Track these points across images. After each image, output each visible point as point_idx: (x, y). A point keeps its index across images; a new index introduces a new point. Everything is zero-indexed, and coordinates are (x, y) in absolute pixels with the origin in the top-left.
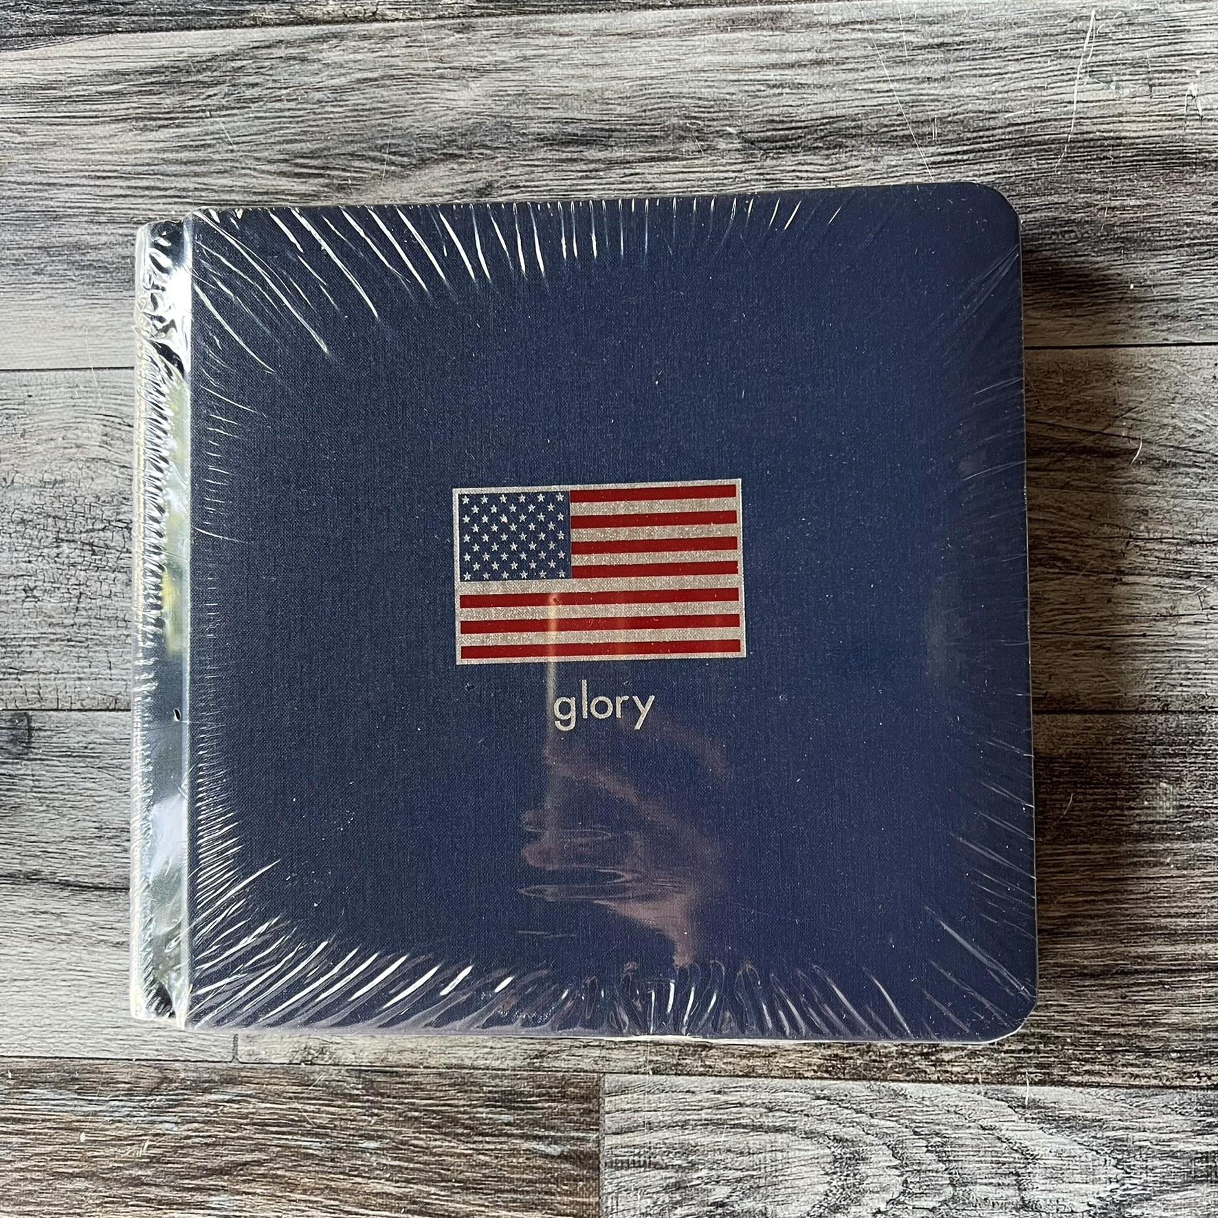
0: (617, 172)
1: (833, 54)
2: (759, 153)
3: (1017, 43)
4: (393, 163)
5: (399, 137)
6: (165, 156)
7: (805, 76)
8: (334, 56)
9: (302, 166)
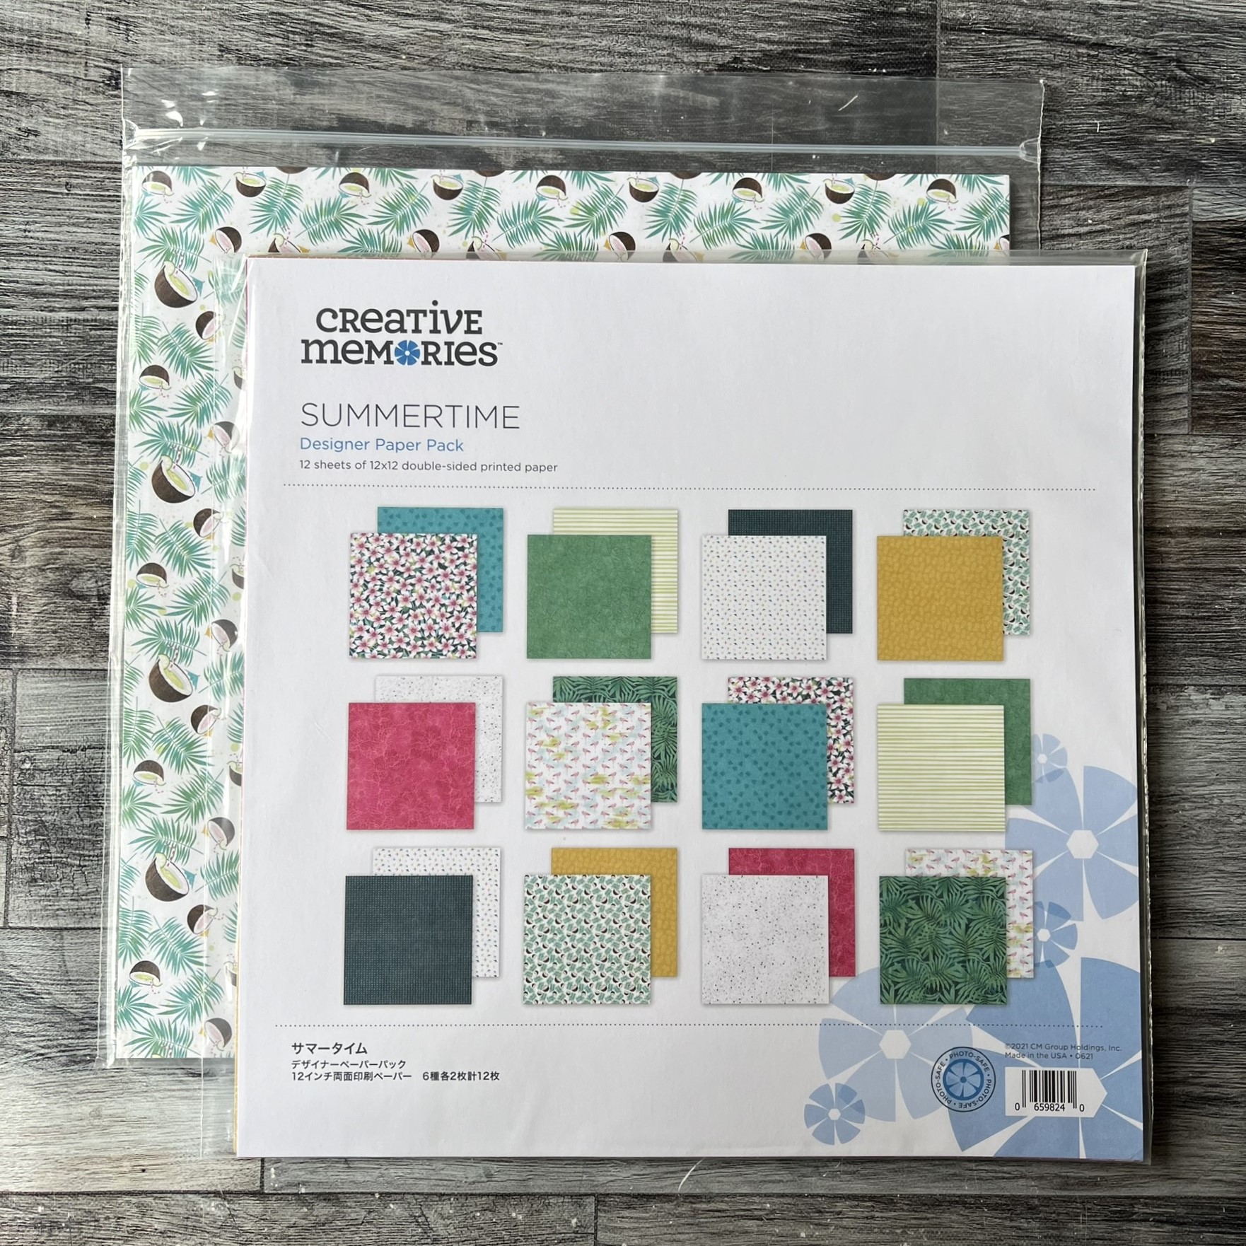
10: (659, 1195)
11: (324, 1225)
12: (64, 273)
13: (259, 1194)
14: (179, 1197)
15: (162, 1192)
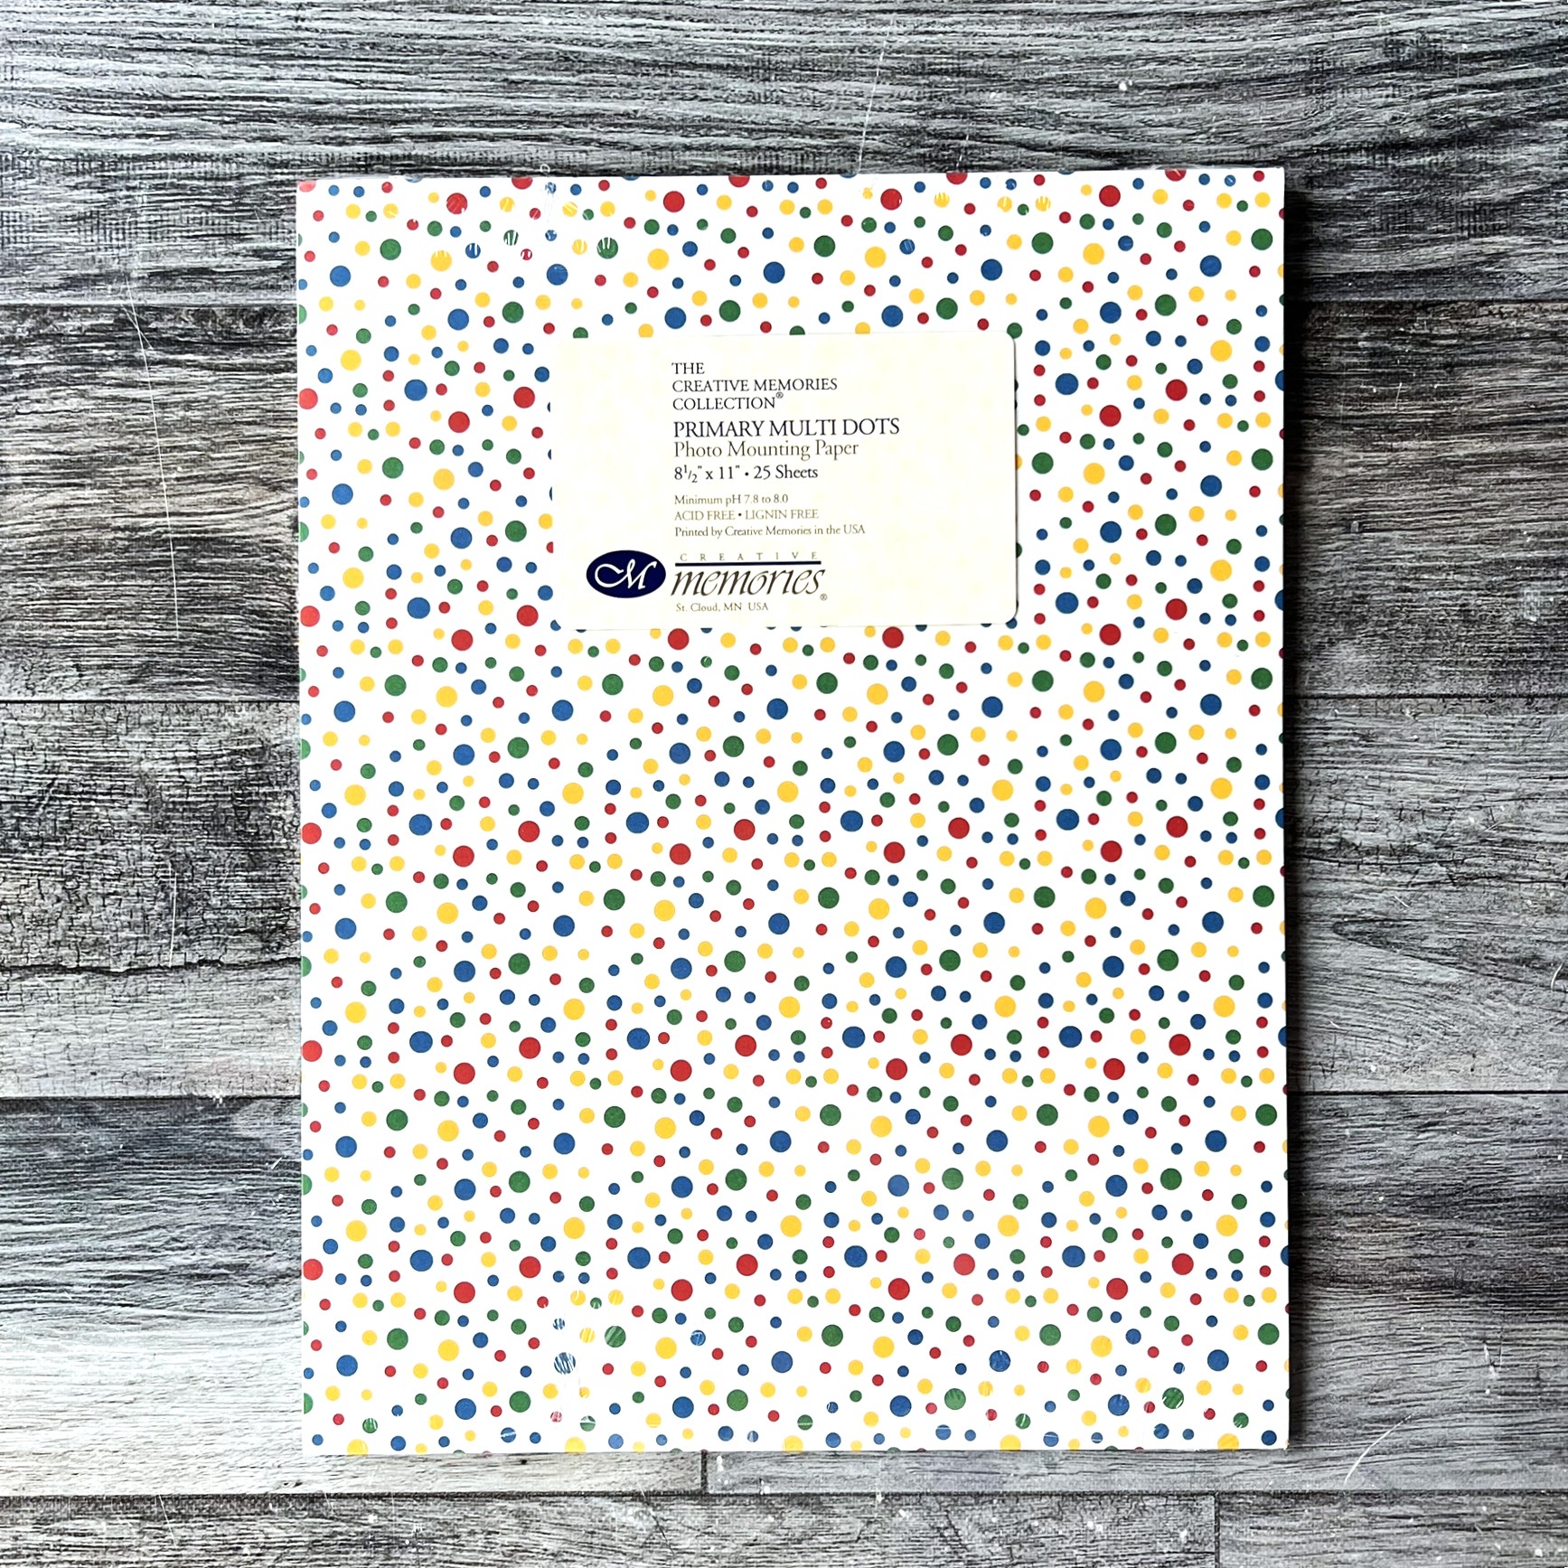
10: (1313, 1493)
11: (800, 1542)
12: (359, 84)
13: (701, 1496)
14: (578, 1501)
15: (552, 1494)
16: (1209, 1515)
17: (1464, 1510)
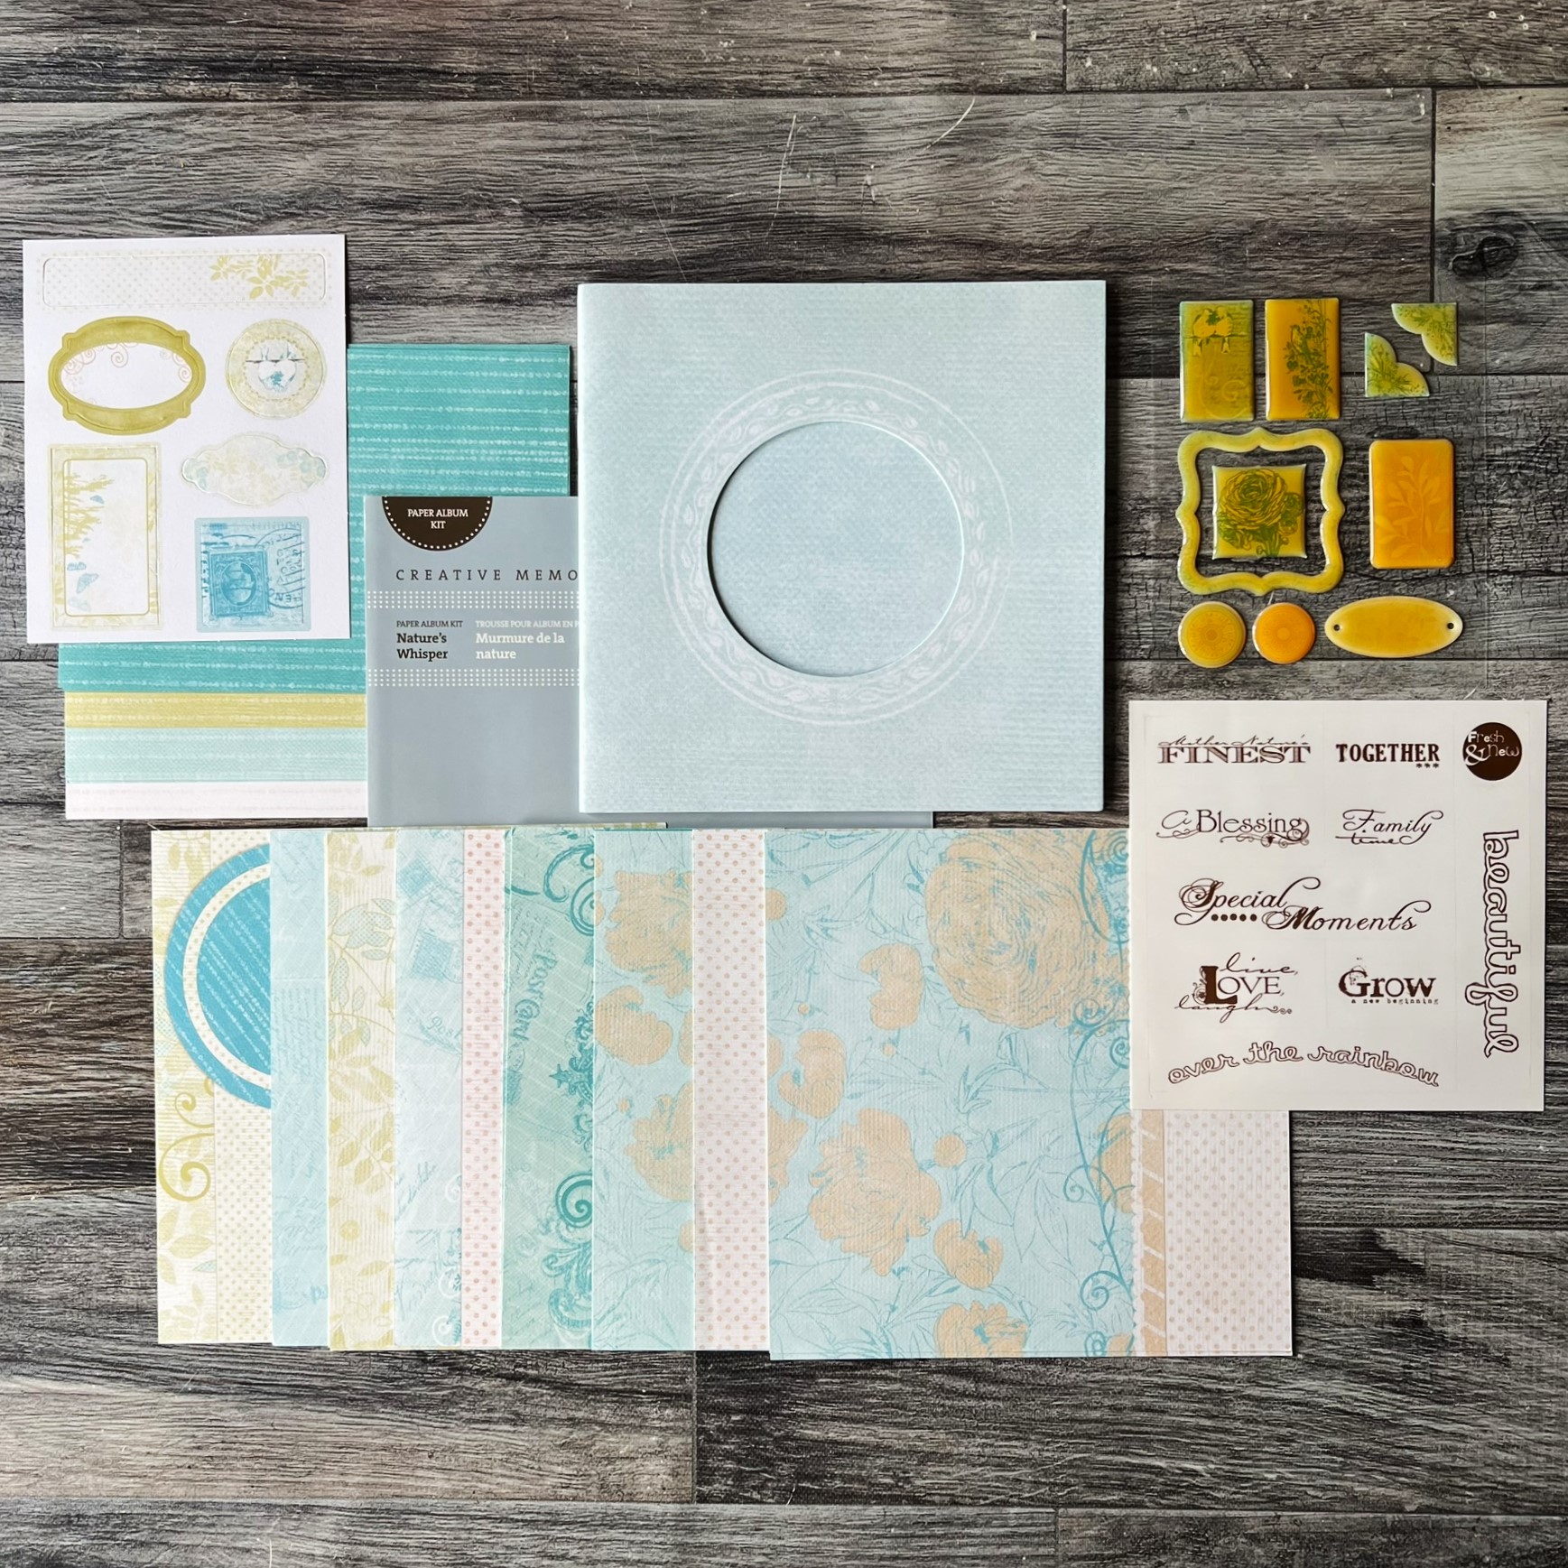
0: (423, 233)
1: (595, 142)
2: (537, 220)
3: (736, 138)
4: (243, 219)
5: (252, 197)
6: (54, 206)
7: (573, 159)
8: (195, 128)
9: (169, 219)
16: (1070, 77)
17: (890, 82)
